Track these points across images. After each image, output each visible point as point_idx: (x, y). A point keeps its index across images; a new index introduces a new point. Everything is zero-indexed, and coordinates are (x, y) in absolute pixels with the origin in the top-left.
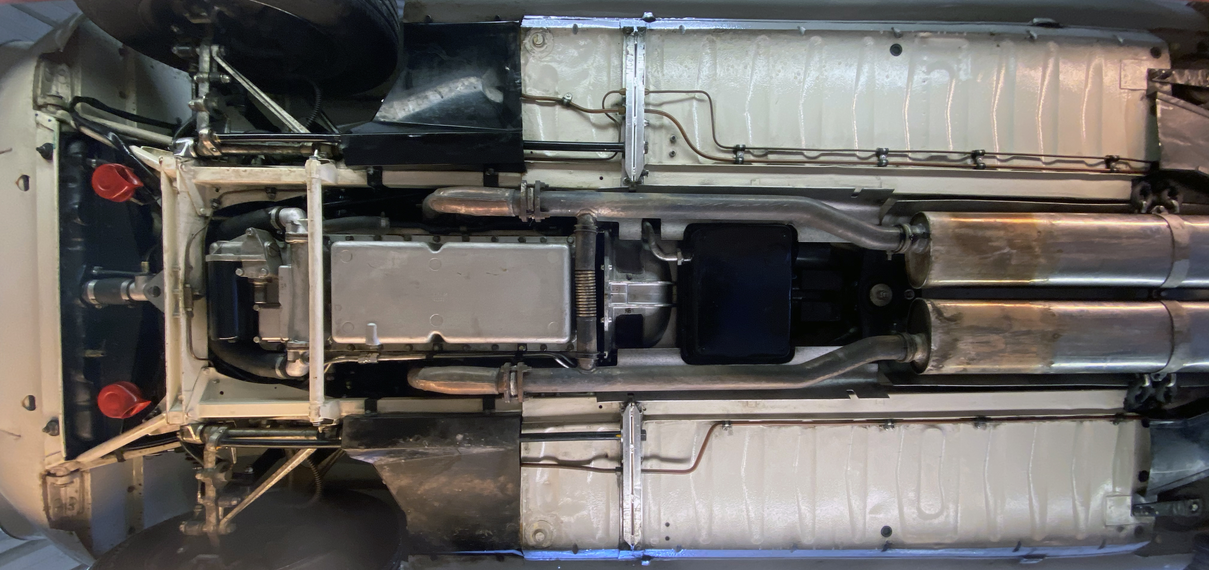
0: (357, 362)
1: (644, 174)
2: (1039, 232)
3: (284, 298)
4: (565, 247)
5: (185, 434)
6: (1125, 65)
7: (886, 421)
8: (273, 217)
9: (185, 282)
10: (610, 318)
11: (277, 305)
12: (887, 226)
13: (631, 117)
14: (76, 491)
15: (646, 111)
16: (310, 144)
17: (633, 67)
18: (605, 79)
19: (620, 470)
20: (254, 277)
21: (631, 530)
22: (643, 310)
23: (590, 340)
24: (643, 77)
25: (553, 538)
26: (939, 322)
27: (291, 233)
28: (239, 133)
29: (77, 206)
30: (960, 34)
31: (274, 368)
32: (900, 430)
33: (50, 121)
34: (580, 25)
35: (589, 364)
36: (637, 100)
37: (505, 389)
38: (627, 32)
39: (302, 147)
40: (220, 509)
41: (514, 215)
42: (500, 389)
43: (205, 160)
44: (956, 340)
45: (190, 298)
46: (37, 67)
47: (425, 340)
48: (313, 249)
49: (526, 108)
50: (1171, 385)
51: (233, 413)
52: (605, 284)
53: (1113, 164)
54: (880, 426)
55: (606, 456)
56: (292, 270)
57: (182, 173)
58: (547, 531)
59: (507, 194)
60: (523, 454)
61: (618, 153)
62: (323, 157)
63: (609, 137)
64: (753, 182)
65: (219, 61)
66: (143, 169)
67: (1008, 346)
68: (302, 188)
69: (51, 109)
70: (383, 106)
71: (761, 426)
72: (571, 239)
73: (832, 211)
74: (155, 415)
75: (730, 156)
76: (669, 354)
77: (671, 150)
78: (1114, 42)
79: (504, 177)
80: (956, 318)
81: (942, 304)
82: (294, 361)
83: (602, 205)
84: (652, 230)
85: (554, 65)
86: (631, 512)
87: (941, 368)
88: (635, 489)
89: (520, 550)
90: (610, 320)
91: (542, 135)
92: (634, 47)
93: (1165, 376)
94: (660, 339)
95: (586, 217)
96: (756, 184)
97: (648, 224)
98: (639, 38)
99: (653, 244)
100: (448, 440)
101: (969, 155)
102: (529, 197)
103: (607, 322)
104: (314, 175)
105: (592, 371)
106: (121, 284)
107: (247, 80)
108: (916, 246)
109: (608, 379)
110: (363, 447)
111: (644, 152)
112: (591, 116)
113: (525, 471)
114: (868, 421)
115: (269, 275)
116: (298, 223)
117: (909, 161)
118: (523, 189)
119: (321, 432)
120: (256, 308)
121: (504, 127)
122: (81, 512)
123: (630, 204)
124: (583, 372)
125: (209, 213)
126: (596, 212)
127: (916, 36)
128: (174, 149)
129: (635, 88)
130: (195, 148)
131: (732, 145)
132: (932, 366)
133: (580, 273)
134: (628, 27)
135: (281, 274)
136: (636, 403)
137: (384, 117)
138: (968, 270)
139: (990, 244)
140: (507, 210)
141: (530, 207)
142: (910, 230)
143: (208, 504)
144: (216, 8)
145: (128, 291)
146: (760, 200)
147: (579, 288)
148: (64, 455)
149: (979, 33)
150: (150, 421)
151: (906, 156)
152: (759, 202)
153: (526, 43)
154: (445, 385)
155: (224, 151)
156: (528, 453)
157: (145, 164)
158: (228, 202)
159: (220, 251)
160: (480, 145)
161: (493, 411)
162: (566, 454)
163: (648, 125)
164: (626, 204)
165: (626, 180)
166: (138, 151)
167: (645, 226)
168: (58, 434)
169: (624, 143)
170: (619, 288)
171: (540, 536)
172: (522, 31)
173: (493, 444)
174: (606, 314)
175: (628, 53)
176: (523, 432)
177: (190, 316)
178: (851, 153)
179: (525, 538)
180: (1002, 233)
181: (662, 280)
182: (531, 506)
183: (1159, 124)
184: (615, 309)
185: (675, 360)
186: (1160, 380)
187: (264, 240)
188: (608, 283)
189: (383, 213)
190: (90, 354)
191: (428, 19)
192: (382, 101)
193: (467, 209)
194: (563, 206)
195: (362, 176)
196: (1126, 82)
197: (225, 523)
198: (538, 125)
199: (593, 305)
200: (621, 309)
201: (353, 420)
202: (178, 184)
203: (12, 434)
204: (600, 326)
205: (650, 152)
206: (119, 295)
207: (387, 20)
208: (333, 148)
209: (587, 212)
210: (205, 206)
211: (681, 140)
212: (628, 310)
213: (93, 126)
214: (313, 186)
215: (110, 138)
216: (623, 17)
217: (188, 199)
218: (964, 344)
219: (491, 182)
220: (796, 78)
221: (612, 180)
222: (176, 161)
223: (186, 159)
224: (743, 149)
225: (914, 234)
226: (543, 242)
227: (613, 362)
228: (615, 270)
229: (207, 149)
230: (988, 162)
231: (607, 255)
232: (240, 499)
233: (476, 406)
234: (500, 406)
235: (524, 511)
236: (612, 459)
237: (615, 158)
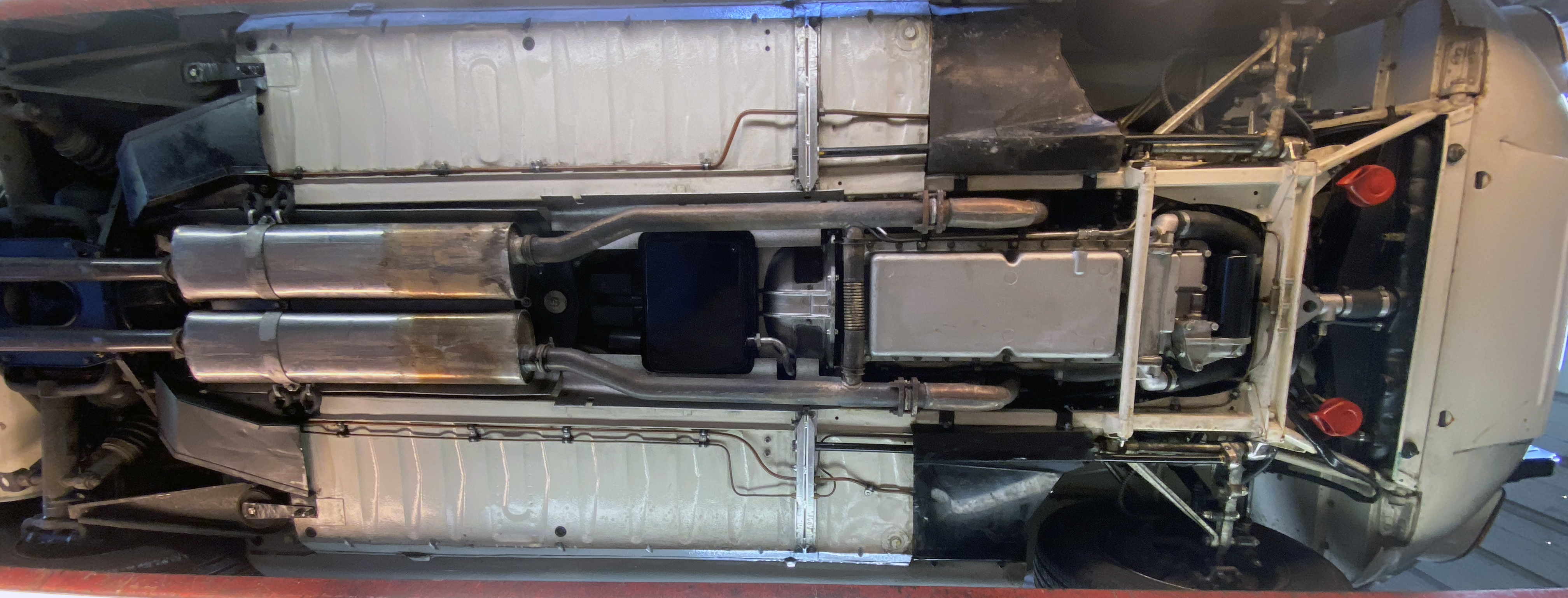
0: (1100, 230)
1: (796, 422)
2: (413, 366)
3: (1172, 298)
4: (874, 353)
5: (1301, 150)
6: (341, 520)
7: (541, 170)
8: (1174, 381)
9: (1275, 316)
10: (829, 280)
11: (1181, 291)
12: (556, 370)
13: (810, 473)
14: (1450, 71)
15: (794, 479)
16: (1128, 452)
17: (807, 517)
18: (833, 508)
19: (820, 114)
20: (1200, 322)
21: (809, 44)
22: (794, 288)
23: (851, 259)
24: (797, 509)
25: (895, 30)
26: (502, 278)
27: (1156, 366)
28: (1201, 464)
29: (1387, 394)
30: (502, 545)
31: (1192, 223)
32: (525, 160)
33: (1402, 480)
34: (856, 556)
35: (852, 233)
36: (803, 489)
37: (942, 206)
38: (812, 549)
39: (1137, 450)
40: (1274, 61)
41: (925, 384)
42: (947, 204)
43: (1240, 438)
44: (484, 260)
45: (1273, 300)
46: (1412, 533)
47: (1024, 257)
48: (1133, 351)
49: (910, 483)
50: (251, 212)
51: (1244, 173)
52: (834, 316)
53: (342, 430)
54: (546, 165)
55: (835, 127)
56: (1161, 327)
57: (1262, 426)
58: (901, 37)
59: (931, 404)
60: (925, 129)
61: (820, 441)
62: (1115, 440)
63: (829, 456)
64: (689, 413)
65: (1211, 531)
66: (1306, 431)
67: (431, 254)
68: (1139, 409)
69: (1401, 492)
70: (1051, 487)
71: (670, 164)
72: (868, 359)
73: (615, 386)
74: (1335, 168)
75: (712, 437)
76: (766, 241)
77: (769, 443)
78: (352, 541)
79: (933, 420)
80: (485, 282)
81: (501, 295)
82: (1167, 232)
83: (837, 393)
84: (787, 368)
85: (880, 521)
86: (809, 66)
87: (494, 230)
88: (804, 93)
89: (933, 16)
90: (829, 278)
91: (894, 459)
92: (806, 535)
93: (259, 222)
94: (775, 255)
95: (854, 382)
96: (687, 411)
97: (790, 374)
98: (802, 543)
99: (785, 355)
100: (1007, 146)
101: (482, 437)
102: (910, 401)
103: (832, 276)
104: (1125, 422)
105: (849, 226)
106: (1352, 312)
107: (1186, 513)
108: (531, 352)
109: (832, 217)
110: (1101, 137)
111: (796, 442)
112: (846, 475)
113: (923, 109)
114: (560, 170)
115: (1184, 323)
116: (1148, 376)
117: (541, 432)
118: (915, 409)
119: (1147, 153)
120: (1204, 288)
121: (932, 467)
122: (1449, 45)
123: (811, 394)
124: (858, 224)
125: (1244, 386)
126: (843, 387)
127: (543, 544)
128: (1269, 449)
129: (805, 500)
130: (1247, 450)
131: (710, 447)
132: (504, 232)
133: (860, 328)
134: (811, 552)
135: (1172, 325)
136: (803, 189)
137: (1052, 477)
138: (478, 329)
139: (459, 355)
140: (932, 389)
141: (908, 392)
142: (538, 367)
143: (1286, 66)
144: (1208, 579)
145: (1345, 305)
146: (685, 397)
147: (861, 312)
148: (1447, 122)
149: (484, 546)
150: (1341, 161)
151: (544, 436)
152: (686, 395)
153: (908, 540)
154: (1006, 209)
155: (1219, 446)
156: (920, 130)
157: (1303, 435)
158: (1222, 396)
159: (1234, 348)
160: (955, 449)
161: (957, 177)
162: (879, 129)
163: (792, 466)
164: (814, 394)
165: (813, 417)
166: (1309, 448)
167: (793, 372)
168: (1450, 147)
169: (816, 450)
170: (820, 311)
171: (910, 33)
172: (911, 552)
173: (958, 143)
174: (833, 285)
175: (812, 530)
176: (925, 155)
177: (1276, 281)
178: (598, 439)
179: (927, 30)
180: (450, 365)
181: (776, 319)
182: (919, 68)
183: (304, 467)
184: (823, 289)
185: (759, 234)
186: (265, 217)
187: (1185, 359)
188: (831, 317)
189: (1060, 384)
190: (1399, 237)
191: (1002, 565)
192: (1052, 492)
193: (972, 389)
194: (876, 393)
195: (1078, 422)
196: (338, 505)
197: (1270, 43)
198: (898, 468)
199: (847, 295)
200: (818, 289)
201: (1110, 167)
202: (1268, 414)
203: (1510, 143)
204: (840, 271)
205: (790, 442)
206: (1355, 301)
207: (1043, 566)
208: (1105, 449)
209: (852, 387)
210: (1247, 392)
211: (760, 453)
212: (810, 288)
213: (1355, 473)
214: (1127, 412)
215: (1336, 461)
216: (815, 562)
217: (1261, 401)
218: (475, 255)
219: (947, 415)
220: (654, 507)
221: (826, 416)
222: (1266, 437)
223: (1257, 439)
224: (701, 443)
225: (535, 364)
226: (896, 358)
227: (826, 233)
228: (824, 329)
229: (1234, 448)
230: (464, 431)
231: (832, 344)
232: (1250, 71)
233: (976, 183)
234: (948, 183)
235: (926, 62)
236: (828, 124)
237: (824, 437)
